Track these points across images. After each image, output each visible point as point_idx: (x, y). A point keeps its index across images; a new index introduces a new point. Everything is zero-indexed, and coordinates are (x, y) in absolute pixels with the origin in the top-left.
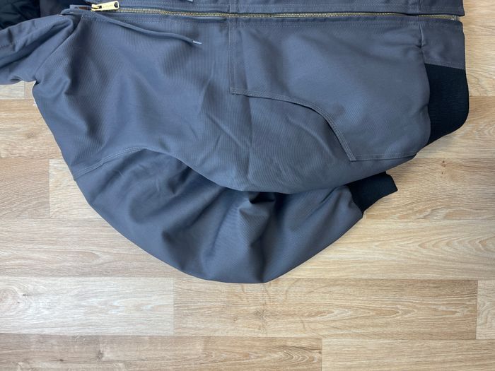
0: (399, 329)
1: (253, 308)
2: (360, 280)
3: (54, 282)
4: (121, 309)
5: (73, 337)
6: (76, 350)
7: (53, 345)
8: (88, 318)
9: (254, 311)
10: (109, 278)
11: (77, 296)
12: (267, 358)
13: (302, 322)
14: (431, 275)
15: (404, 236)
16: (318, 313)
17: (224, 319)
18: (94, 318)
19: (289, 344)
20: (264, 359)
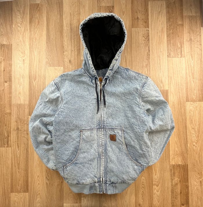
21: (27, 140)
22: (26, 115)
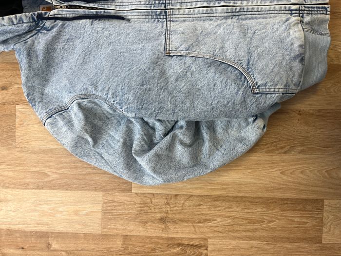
0: (264, 234)
1: (158, 216)
2: (237, 197)
3: (17, 193)
4: (64, 213)
5: (30, 232)
6: (33, 241)
7: (17, 237)
8: (41, 219)
9: (159, 217)
10: (56, 191)
11: (33, 203)
12: (168, 252)
13: (194, 227)
14: (288, 195)
15: (269, 165)
16: (205, 221)
17: (137, 223)
18: (45, 220)
19: (184, 242)
20: (166, 252)
21: (192, 198)
22: (128, 199)
